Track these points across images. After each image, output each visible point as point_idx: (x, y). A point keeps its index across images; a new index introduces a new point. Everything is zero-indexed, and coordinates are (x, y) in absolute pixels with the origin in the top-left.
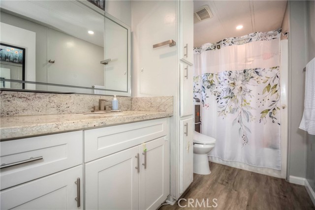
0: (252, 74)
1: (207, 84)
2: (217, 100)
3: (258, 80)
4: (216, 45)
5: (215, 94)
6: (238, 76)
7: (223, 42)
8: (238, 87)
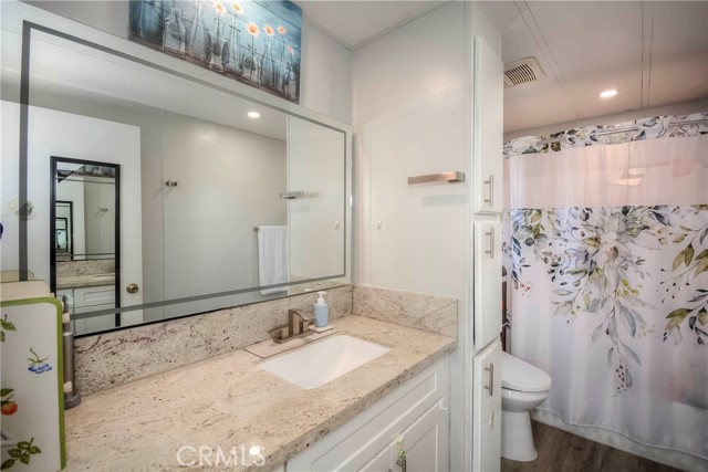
0: (646, 219)
1: (524, 235)
2: (552, 275)
3: (662, 235)
4: (550, 141)
5: (546, 260)
6: (607, 219)
7: (569, 136)
8: (606, 248)
